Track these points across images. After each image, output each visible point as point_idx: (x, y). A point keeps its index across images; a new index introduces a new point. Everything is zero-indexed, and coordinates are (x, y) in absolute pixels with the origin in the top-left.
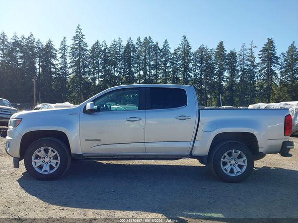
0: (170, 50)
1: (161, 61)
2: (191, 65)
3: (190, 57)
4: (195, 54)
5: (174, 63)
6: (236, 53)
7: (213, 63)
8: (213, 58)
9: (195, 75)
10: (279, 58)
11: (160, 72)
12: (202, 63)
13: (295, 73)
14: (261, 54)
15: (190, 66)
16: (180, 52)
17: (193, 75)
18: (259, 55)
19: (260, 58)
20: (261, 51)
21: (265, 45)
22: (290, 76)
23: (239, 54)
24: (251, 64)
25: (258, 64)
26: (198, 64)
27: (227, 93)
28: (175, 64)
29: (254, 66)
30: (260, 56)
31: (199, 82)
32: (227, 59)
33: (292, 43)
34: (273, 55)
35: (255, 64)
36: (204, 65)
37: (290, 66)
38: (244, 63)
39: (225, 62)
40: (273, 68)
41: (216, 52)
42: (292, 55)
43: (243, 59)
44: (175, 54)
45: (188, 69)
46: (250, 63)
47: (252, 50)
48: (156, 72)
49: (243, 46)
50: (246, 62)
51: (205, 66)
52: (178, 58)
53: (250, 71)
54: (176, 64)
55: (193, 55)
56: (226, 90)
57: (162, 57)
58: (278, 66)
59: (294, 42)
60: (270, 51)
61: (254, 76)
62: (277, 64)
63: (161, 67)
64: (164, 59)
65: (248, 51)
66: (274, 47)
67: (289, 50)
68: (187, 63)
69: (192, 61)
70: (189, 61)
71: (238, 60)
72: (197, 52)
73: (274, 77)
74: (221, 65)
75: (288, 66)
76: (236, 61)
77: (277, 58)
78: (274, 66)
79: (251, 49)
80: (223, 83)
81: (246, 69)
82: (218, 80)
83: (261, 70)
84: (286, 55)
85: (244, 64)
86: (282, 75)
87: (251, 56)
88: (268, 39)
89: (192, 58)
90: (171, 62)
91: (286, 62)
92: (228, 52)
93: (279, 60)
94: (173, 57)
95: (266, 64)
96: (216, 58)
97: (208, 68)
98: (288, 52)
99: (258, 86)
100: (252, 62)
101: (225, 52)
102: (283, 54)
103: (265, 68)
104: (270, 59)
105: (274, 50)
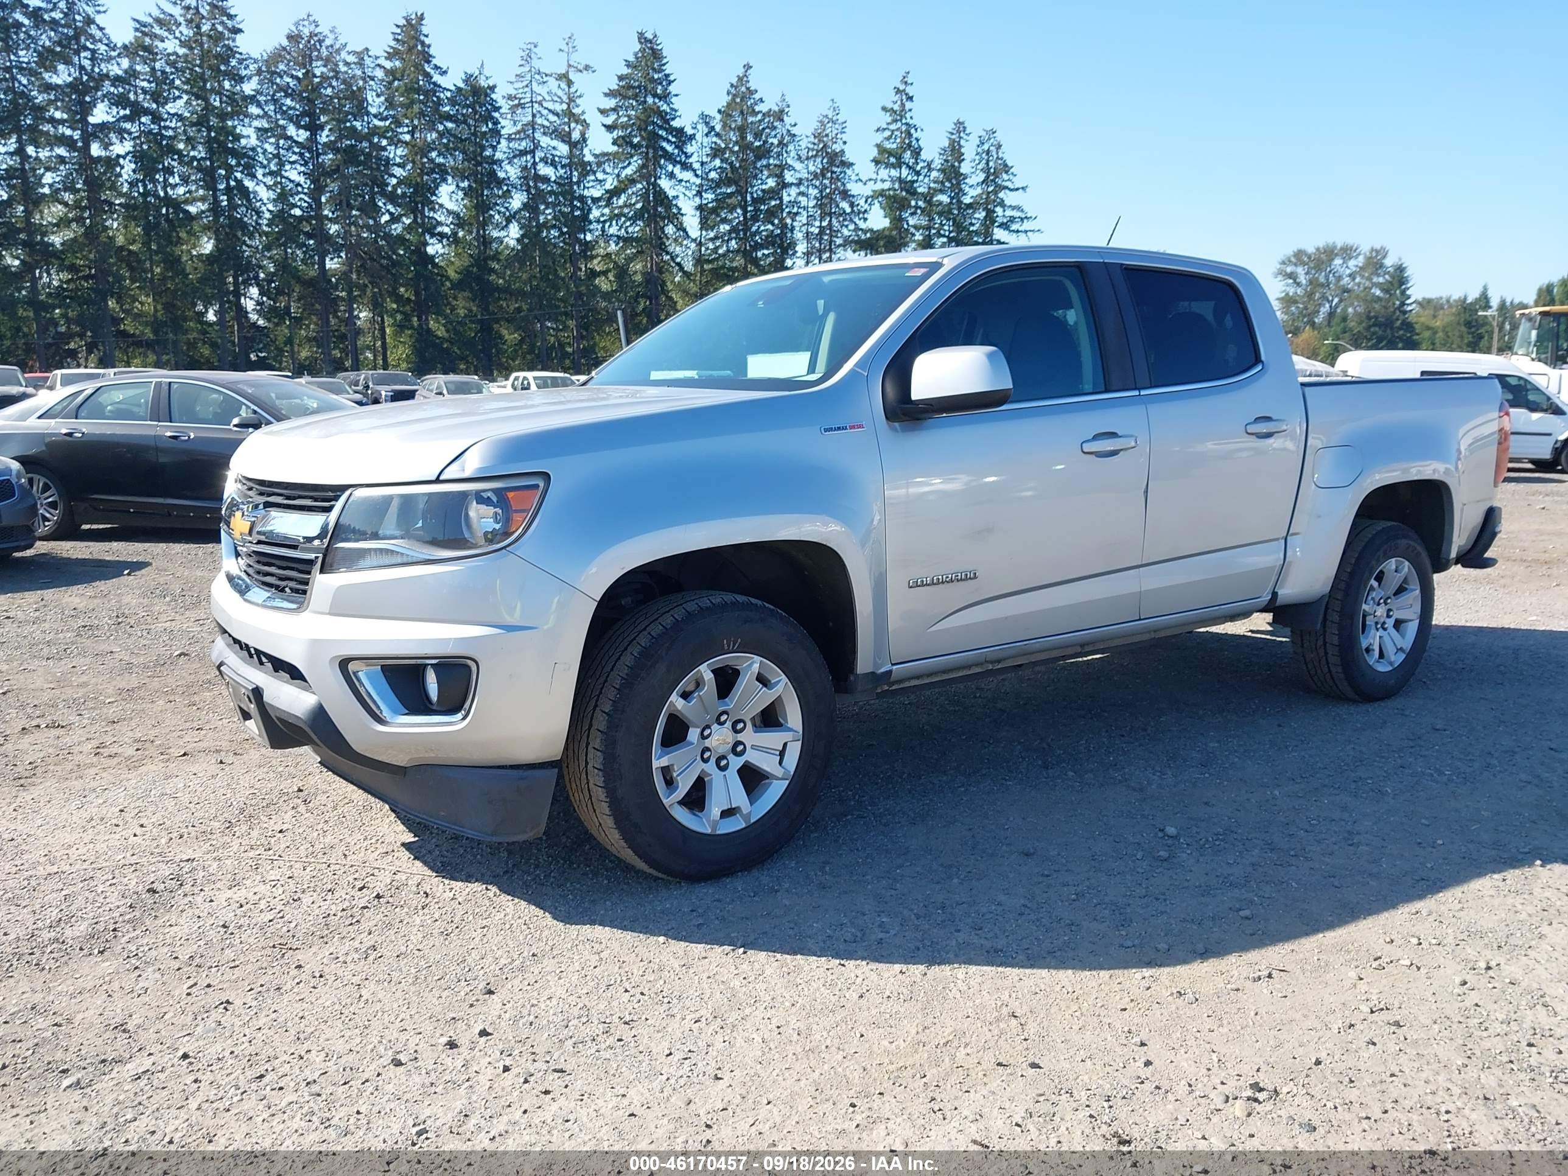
0: (100, 19)
1: (48, 87)
2: (249, 131)
3: (240, 80)
4: (269, 69)
5: (138, 110)
6: (492, 88)
7: (375, 131)
8: (375, 103)
9: (283, 197)
10: (692, 137)
11: (44, 154)
12: (314, 128)
13: (755, 219)
14: (614, 110)
15: (248, 135)
16: (171, 46)
17: (264, 193)
18: (603, 112)
19: (610, 128)
20: (611, 94)
21: (628, 65)
22: (734, 230)
23: (510, 97)
24: (571, 156)
25: (603, 158)
26: (292, 130)
27: (462, 306)
28: (147, 111)
29: (586, 170)
30: (609, 121)
31: (310, 236)
32: (448, 117)
33: (741, 72)
34: (666, 118)
35: (588, 158)
36: (324, 137)
37: (736, 183)
38: (537, 146)
39: (441, 135)
40: (664, 183)
41: (388, 72)
42: (742, 130)
43: (532, 124)
44: (140, 49)
45: (234, 153)
46: (563, 149)
47: (570, 83)
48: (20, 151)
49: (528, 58)
50: (545, 141)
51: (330, 146)
52: (162, 80)
53: (566, 190)
54: (156, 118)
55: (259, 72)
56: (458, 286)
57: (48, 59)
58: (687, 175)
59: (748, 67)
60: (650, 100)
61: (585, 218)
62: (686, 167)
63: (53, 121)
64: (62, 75)
65: (553, 84)
66: (668, 80)
67: (729, 105)
68: (223, 116)
69: (254, 110)
70: (238, 105)
71: (507, 127)
72: (277, 56)
73: (670, 229)
74: (420, 150)
75: (728, 182)
76: (496, 133)
77: (682, 137)
78: (671, 175)
79: (564, 77)
80: (434, 248)
81: (546, 179)
82: (409, 229)
83: (615, 193)
84: (718, 128)
85: (539, 154)
86: (704, 225)
87: (569, 114)
88: (641, 36)
89: (249, 88)
90: (120, 101)
91: (717, 162)
92: (451, 81)
93: (689, 149)
94: (132, 73)
95: (636, 162)
96: (390, 103)
97: (350, 156)
98: (725, 114)
99: (605, 273)
100: (573, 145)
101: (437, 78)
102: (705, 119)
103: (632, 181)
104: (653, 139)
105: (665, 97)
